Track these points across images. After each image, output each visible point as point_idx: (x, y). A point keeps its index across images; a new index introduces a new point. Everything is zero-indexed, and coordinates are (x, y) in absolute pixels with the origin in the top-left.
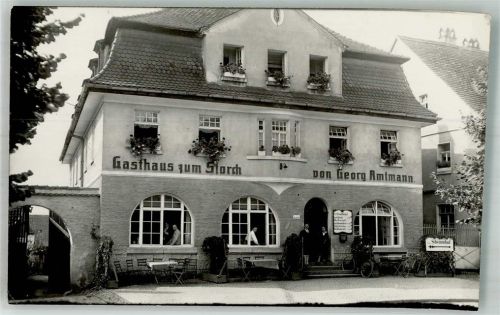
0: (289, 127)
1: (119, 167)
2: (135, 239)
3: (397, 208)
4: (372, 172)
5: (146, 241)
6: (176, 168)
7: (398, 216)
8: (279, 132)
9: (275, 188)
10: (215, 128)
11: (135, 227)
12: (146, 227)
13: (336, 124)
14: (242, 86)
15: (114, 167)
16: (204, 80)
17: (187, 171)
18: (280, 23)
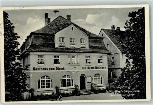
0: (76, 57)
1: (35, 70)
2: (39, 87)
3: (102, 75)
4: (96, 67)
5: (42, 88)
6: (48, 69)
7: (102, 77)
8: (74, 58)
9: (73, 73)
10: (58, 58)
11: (39, 84)
12: (42, 84)
13: (87, 55)
14: (64, 48)
15: (33, 70)
16: (55, 47)
17: (51, 70)
18: (73, 31)
